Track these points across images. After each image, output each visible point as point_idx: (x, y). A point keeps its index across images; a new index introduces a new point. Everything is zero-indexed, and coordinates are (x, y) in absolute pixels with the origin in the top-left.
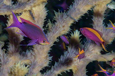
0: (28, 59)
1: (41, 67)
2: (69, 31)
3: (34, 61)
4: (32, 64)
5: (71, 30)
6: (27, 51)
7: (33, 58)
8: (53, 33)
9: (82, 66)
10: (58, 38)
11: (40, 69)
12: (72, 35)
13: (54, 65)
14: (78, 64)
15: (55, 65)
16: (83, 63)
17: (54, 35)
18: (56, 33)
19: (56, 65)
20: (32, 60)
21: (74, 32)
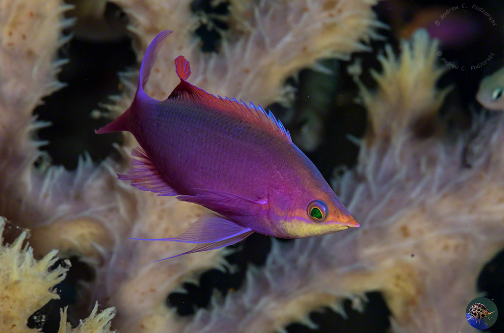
0: (87, 213)
1: (172, 269)
2: (366, 39)
3: (127, 230)
4: (110, 253)
5: (380, 31)
6: (85, 165)
7: (122, 208)
8: (261, 45)
9: (453, 272)
10: (289, 81)
11: (168, 284)
12: (388, 64)
13: (260, 262)
14: (425, 258)
15: (269, 260)
16: (456, 248)
17: (265, 61)
18: (280, 46)
19: (274, 262)
20: (113, 225)
21: (405, 47)
